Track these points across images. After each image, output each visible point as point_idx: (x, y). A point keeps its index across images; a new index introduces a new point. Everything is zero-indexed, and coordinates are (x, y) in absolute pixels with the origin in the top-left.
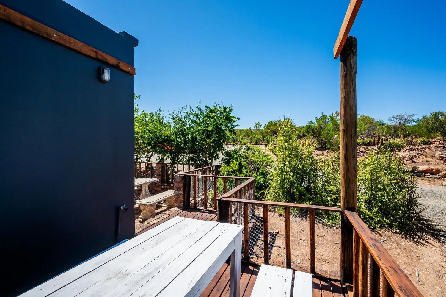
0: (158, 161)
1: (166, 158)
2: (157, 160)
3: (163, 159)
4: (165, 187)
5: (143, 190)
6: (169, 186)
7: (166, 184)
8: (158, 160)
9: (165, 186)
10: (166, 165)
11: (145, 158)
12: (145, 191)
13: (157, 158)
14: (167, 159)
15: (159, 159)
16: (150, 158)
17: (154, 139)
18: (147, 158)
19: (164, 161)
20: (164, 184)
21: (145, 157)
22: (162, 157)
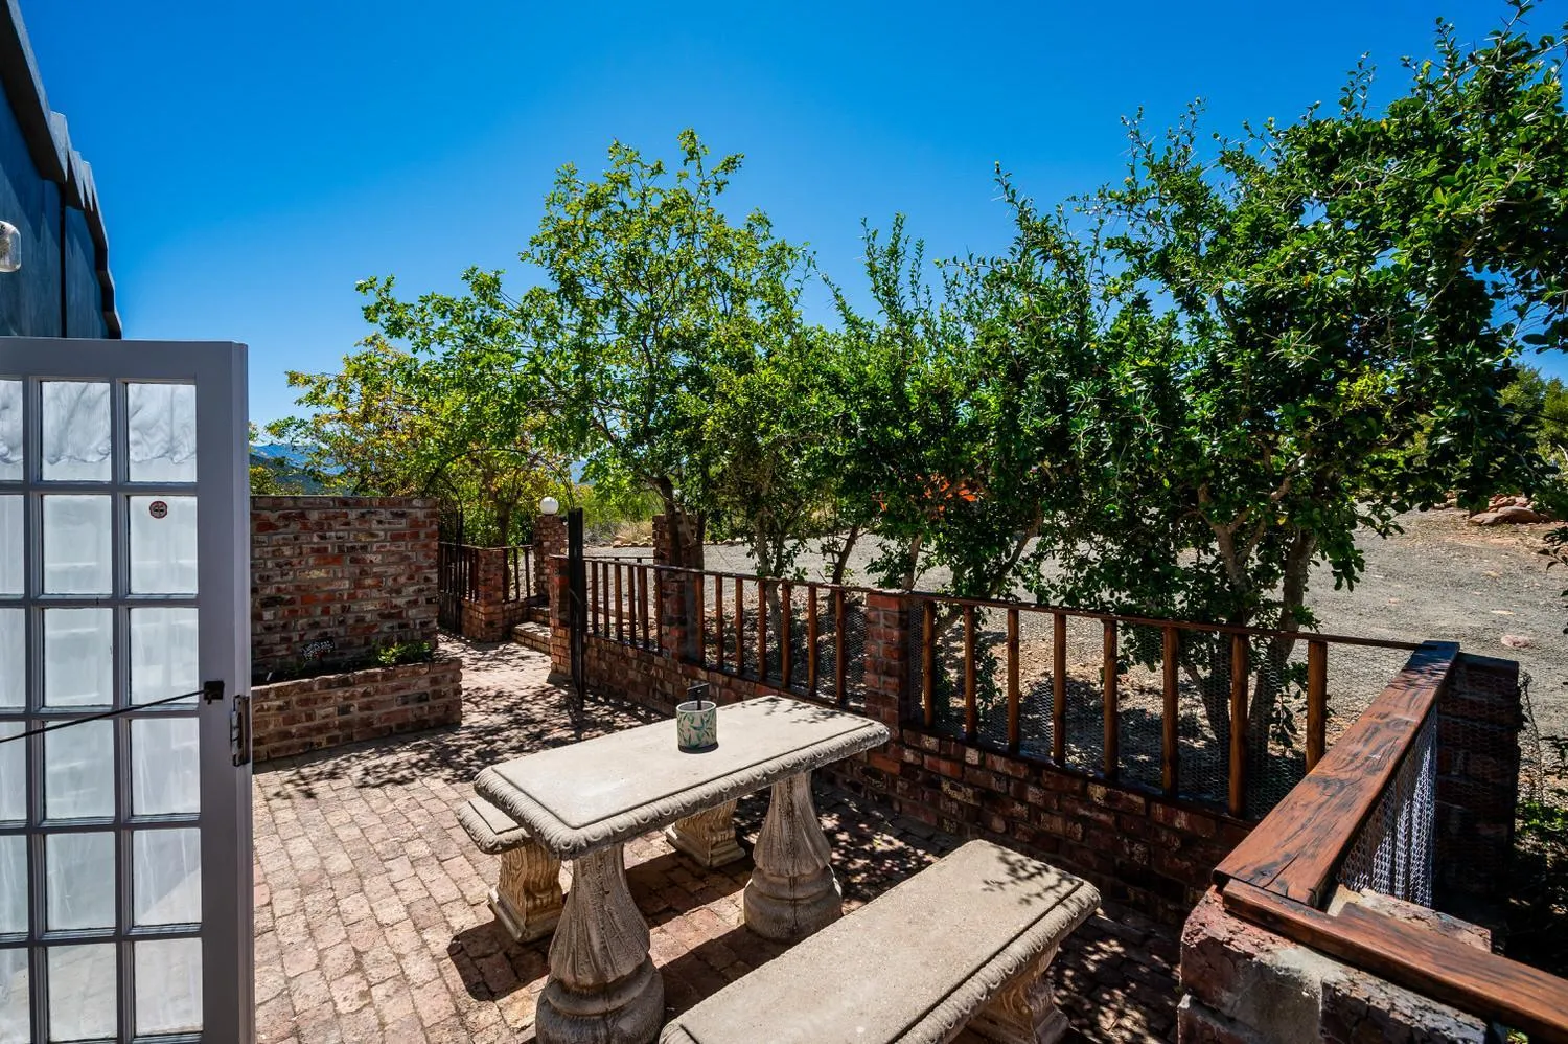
0: (883, 575)
1: (927, 559)
2: (874, 567)
3: (907, 563)
4: (927, 758)
5: (777, 801)
6: (947, 757)
7: (930, 742)
8: (882, 569)
9: (921, 751)
10: (929, 600)
11: (824, 554)
12: (790, 812)
13: (878, 554)
14: (930, 565)
15: (889, 560)
16: (844, 556)
17: (856, 429)
18: (829, 555)
19: (916, 573)
20: (918, 739)
21: (822, 548)
22: (902, 554)
